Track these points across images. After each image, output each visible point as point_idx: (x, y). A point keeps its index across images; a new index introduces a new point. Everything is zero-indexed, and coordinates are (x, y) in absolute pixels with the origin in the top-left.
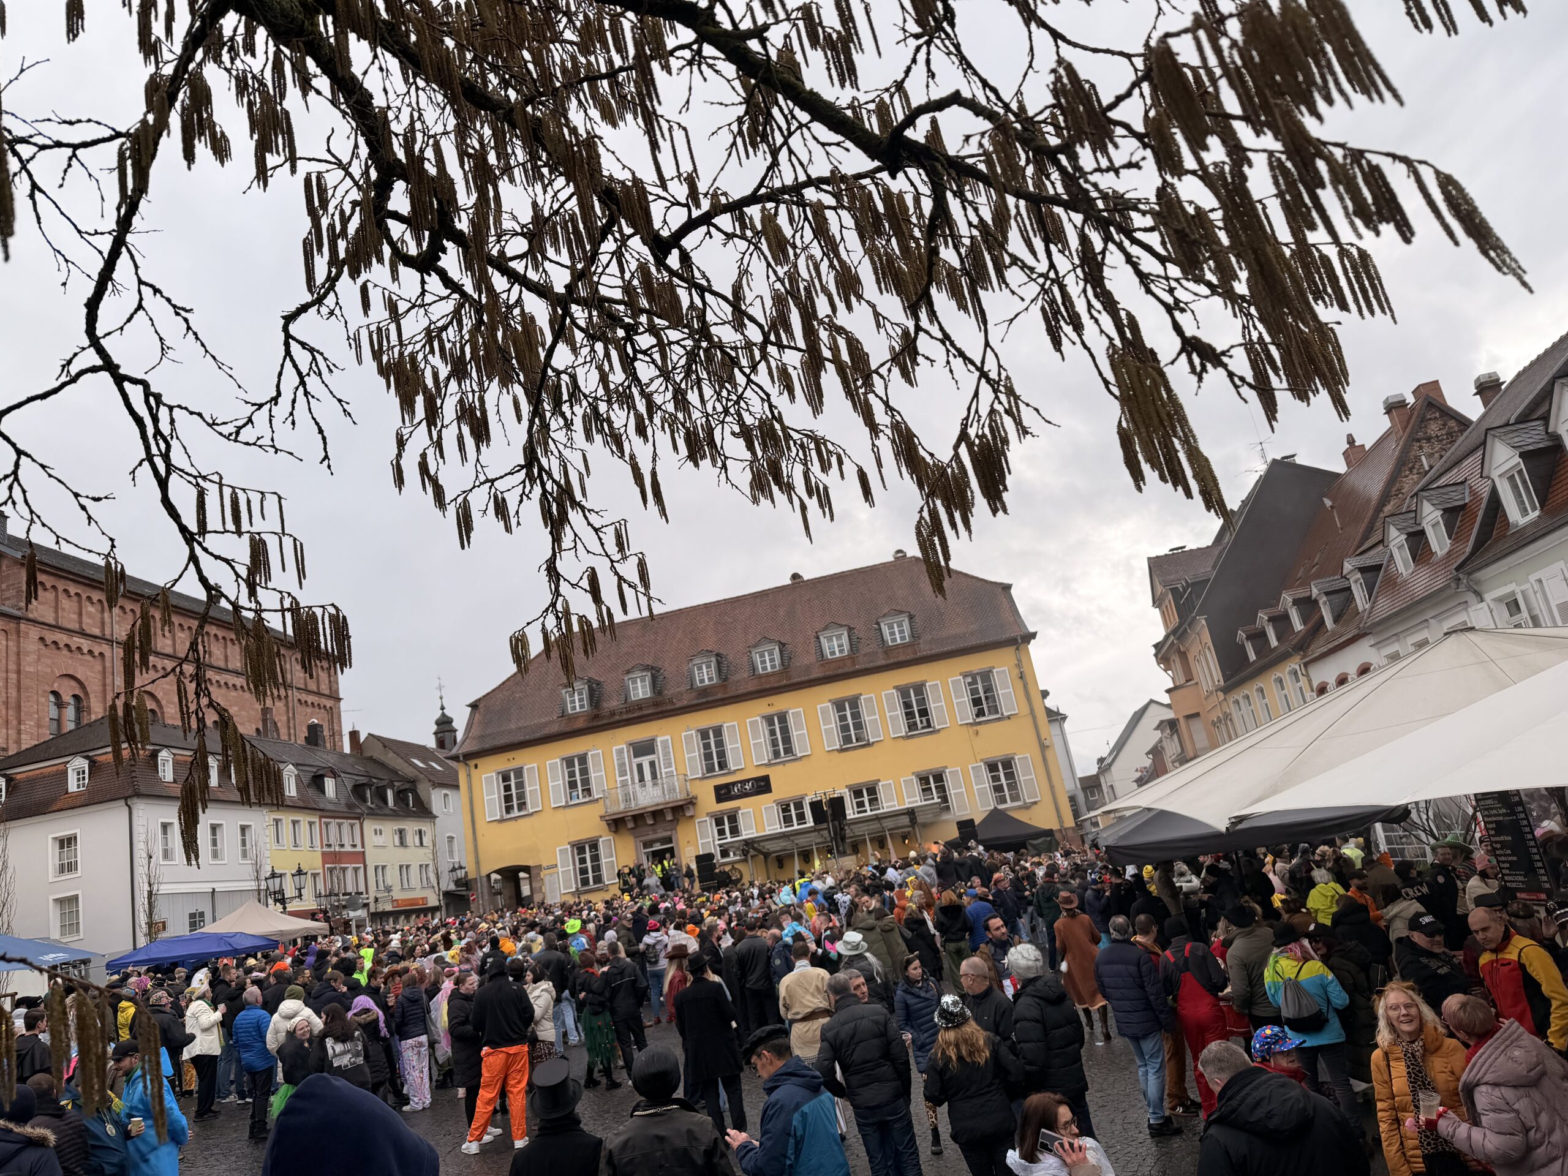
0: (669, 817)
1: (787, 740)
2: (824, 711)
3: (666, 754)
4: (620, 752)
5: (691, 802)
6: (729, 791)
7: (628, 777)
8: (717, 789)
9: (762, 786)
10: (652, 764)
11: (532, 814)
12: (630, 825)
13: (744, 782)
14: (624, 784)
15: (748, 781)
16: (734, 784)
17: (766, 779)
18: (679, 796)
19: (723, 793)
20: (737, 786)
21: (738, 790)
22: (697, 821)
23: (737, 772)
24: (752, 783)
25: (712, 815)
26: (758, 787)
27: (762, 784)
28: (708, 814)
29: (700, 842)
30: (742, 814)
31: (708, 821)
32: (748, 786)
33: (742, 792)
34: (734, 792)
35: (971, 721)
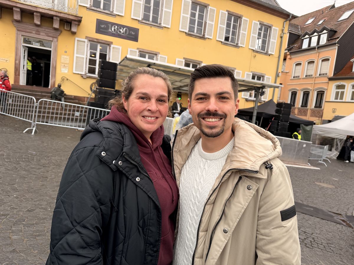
0: (56, 25)
1: (156, 12)
2: (186, 4)
6: (107, 28)
8: (99, 23)
12: (17, 16)
13: (121, 26)
15: (124, 27)
16: (113, 24)
17: (136, 31)
20: (115, 27)
21: (114, 30)
22: (77, 39)
23: (117, 17)
24: (126, 30)
25: (90, 39)
26: (129, 34)
27: (133, 33)
28: (87, 38)
29: (75, 55)
30: (113, 48)
31: (86, 42)
32: (123, 30)
33: (117, 32)
34: (111, 30)
35: (255, 49)
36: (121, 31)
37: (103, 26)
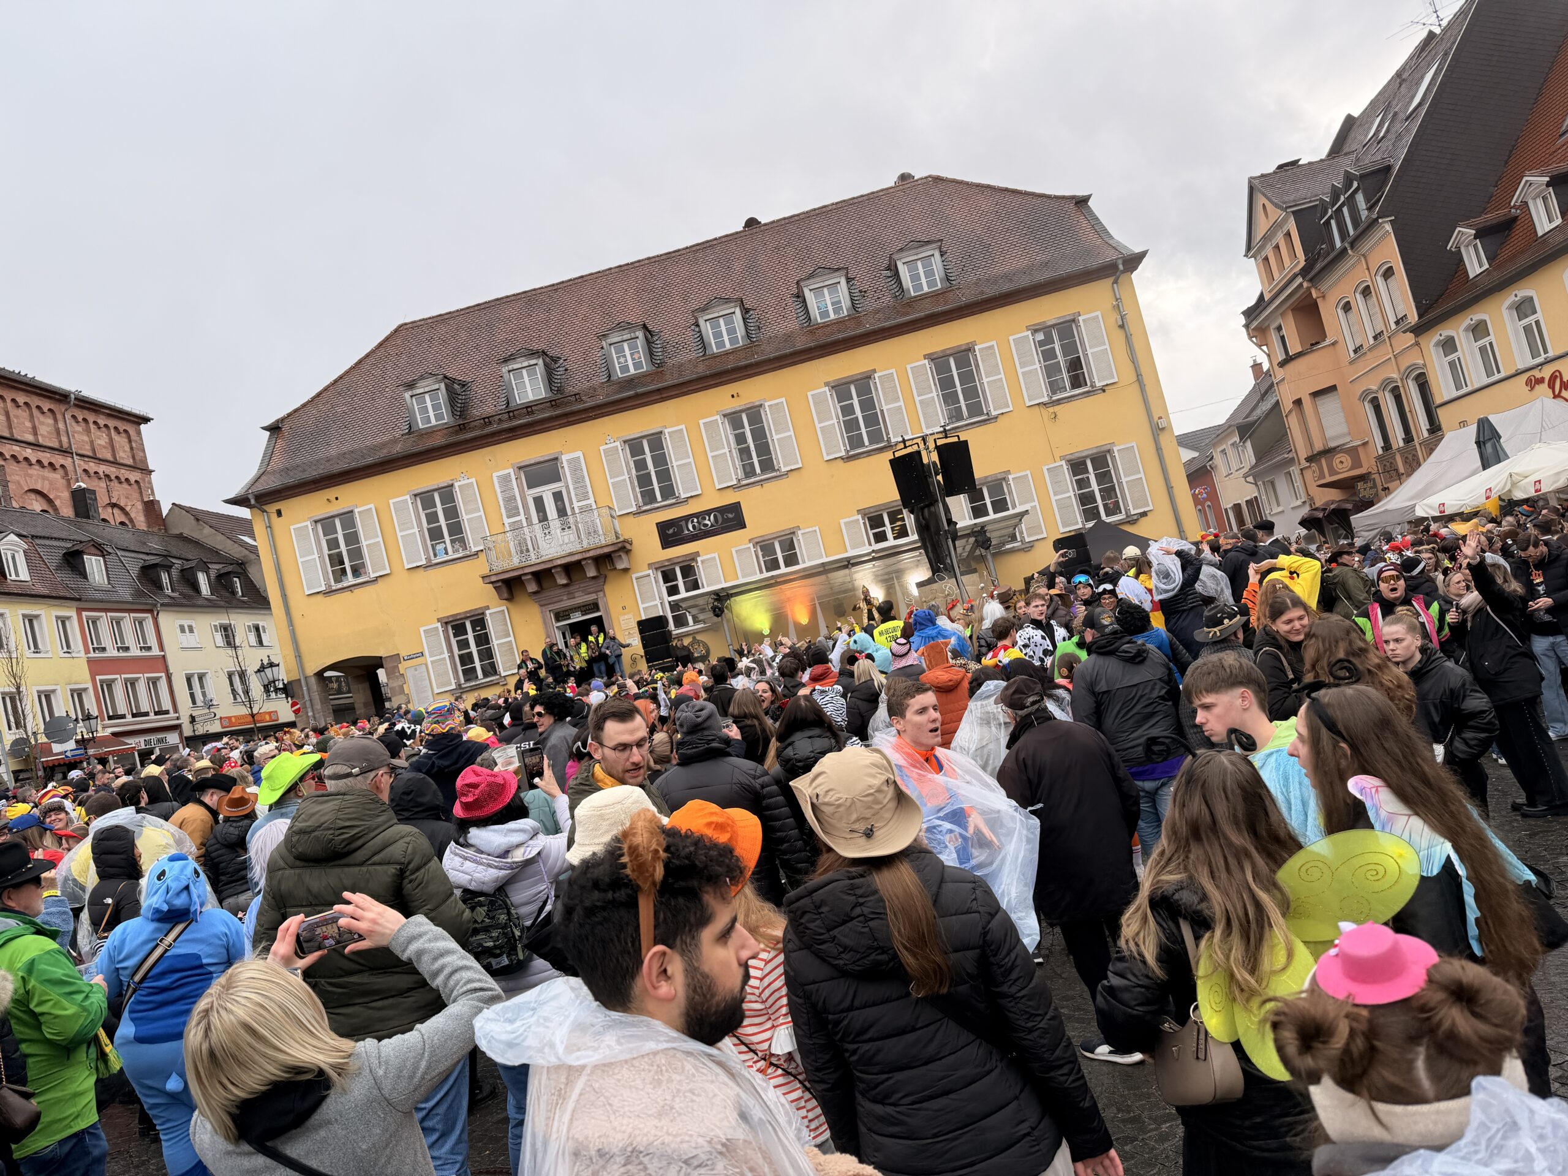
0: (591, 572)
1: (764, 449)
2: (819, 400)
3: (579, 480)
4: (505, 479)
5: (624, 548)
6: (680, 530)
7: (522, 517)
8: (662, 527)
9: (731, 518)
10: (558, 496)
11: (376, 580)
12: (532, 587)
13: (702, 515)
14: (516, 528)
15: (708, 512)
16: (687, 518)
17: (736, 508)
18: (603, 540)
19: (670, 533)
20: (692, 522)
21: (694, 527)
22: (634, 576)
23: (691, 501)
24: (715, 516)
25: (657, 566)
26: (724, 521)
27: (730, 516)
28: (650, 566)
29: (641, 606)
30: (702, 562)
31: (651, 574)
32: (709, 520)
33: (700, 529)
34: (688, 530)
35: (1045, 399)
36: (707, 522)
37: (671, 531)
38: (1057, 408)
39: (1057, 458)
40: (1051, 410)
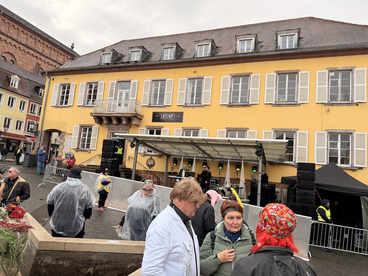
0: (125, 122)
1: (199, 94)
2: (225, 80)
3: (134, 90)
4: (113, 84)
5: (138, 117)
6: (160, 117)
7: (113, 98)
8: (155, 114)
9: (178, 117)
10: (127, 94)
11: (69, 107)
12: (105, 122)
13: (169, 113)
15: (171, 113)
16: (163, 113)
17: (181, 114)
20: (165, 115)
21: (165, 117)
22: (140, 128)
23: (166, 107)
24: (173, 115)
25: (148, 127)
26: (176, 118)
30: (164, 130)
31: (145, 130)
32: (171, 116)
33: (167, 118)
34: (163, 118)
35: (326, 102)
37: (157, 116)
38: (331, 108)
39: (324, 129)
40: (328, 107)
